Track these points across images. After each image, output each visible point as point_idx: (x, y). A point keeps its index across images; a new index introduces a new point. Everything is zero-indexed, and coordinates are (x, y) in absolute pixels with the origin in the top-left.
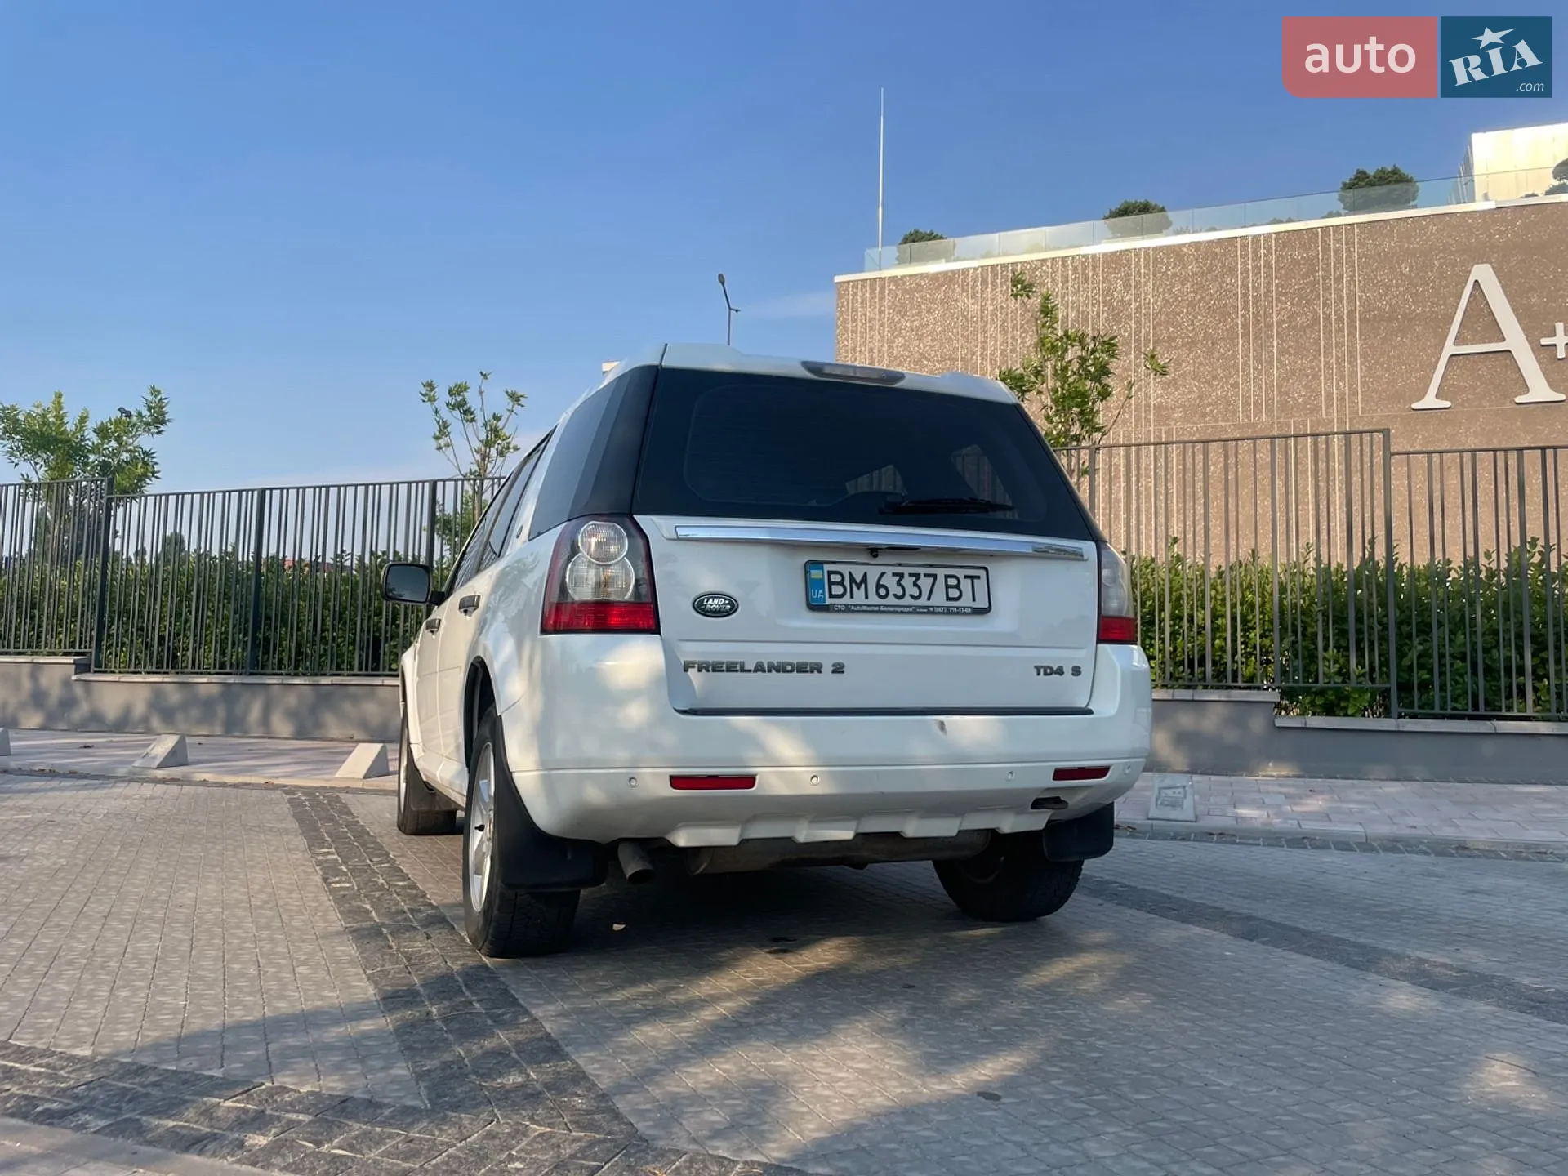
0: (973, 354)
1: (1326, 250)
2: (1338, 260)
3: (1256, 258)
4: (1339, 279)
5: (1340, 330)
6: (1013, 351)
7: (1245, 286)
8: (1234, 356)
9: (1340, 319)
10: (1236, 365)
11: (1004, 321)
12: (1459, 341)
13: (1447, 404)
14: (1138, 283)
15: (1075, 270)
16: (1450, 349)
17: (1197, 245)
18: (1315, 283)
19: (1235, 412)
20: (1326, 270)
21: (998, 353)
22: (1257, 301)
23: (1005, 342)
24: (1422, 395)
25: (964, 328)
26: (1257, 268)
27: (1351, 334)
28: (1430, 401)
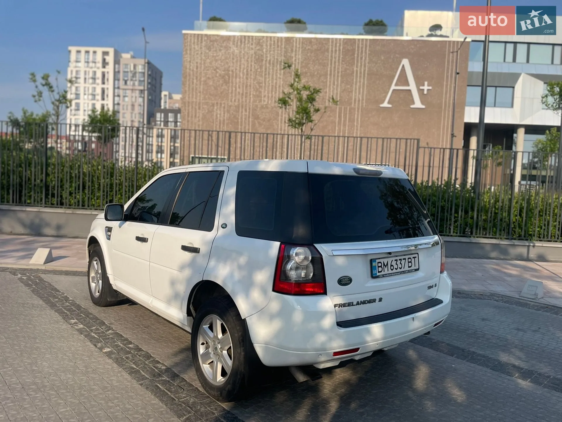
0: (236, 69)
1: (358, 47)
2: (362, 51)
3: (336, 46)
4: (361, 58)
5: (360, 77)
6: (251, 70)
7: (332, 56)
8: (326, 82)
9: (361, 73)
10: (327, 85)
11: (248, 58)
12: (396, 85)
13: (390, 106)
14: (296, 50)
15: (274, 41)
16: (393, 87)
17: (316, 39)
18: (354, 59)
19: (325, 102)
20: (358, 55)
21: (245, 71)
22: (335, 62)
23: (248, 66)
24: (383, 102)
25: (233, 59)
26: (336, 51)
27: (364, 79)
28: (385, 104)
